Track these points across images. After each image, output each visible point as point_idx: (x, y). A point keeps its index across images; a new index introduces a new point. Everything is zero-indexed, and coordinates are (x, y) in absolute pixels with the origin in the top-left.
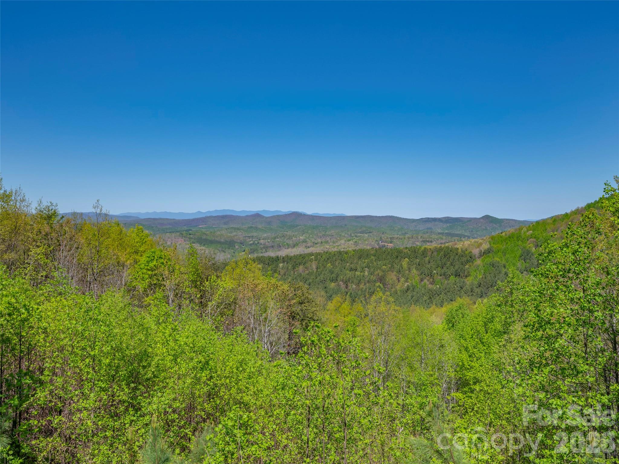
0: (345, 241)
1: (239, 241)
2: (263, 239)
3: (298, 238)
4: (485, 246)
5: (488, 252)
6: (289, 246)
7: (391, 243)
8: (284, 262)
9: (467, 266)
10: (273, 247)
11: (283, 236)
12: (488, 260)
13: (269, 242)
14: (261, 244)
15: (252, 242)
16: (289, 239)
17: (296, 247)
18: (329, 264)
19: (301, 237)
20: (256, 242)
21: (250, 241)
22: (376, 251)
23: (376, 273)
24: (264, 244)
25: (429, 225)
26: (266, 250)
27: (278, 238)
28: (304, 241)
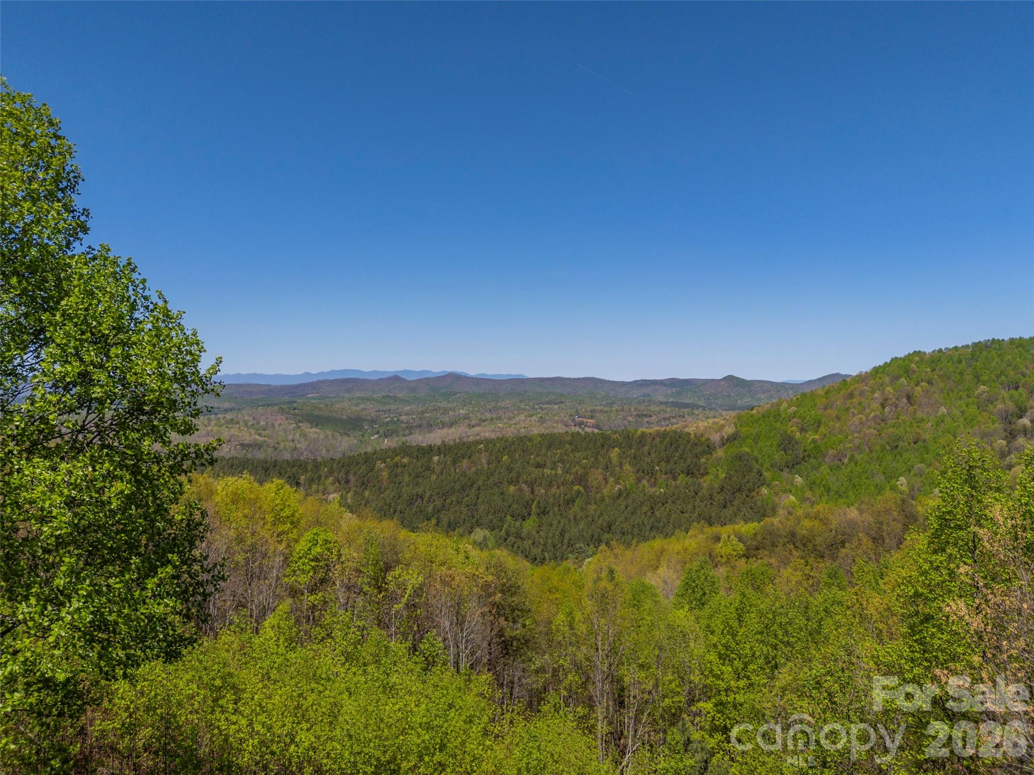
0: (526, 416)
1: (369, 418)
2: (406, 414)
3: (457, 413)
4: (729, 430)
5: (733, 438)
6: (444, 425)
7: (592, 418)
8: (439, 454)
9: (703, 460)
10: (420, 426)
11: (435, 409)
12: (733, 450)
13: (413, 419)
14: (403, 422)
15: (389, 419)
16: (444, 413)
17: (454, 426)
18: (506, 457)
19: (461, 411)
20: (395, 419)
21: (386, 418)
22: (573, 437)
23: (574, 470)
24: (407, 423)
25: (646, 390)
26: (410, 432)
27: (427, 413)
28: (466, 417)
